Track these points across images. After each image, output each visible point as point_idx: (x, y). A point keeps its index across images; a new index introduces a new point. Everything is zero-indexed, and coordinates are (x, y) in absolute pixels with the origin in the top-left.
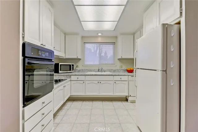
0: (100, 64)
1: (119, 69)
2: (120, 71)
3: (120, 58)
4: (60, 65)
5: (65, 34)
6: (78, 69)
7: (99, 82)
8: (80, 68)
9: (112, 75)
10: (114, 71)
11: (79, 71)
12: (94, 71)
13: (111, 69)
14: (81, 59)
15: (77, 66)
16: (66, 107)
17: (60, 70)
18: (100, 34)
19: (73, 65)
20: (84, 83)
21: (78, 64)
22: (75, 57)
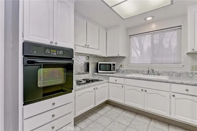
0: (151, 63)
1: (190, 71)
2: (191, 75)
3: (190, 51)
4: (100, 64)
5: (106, 29)
6: (122, 69)
7: (144, 89)
8: (125, 68)
9: (167, 82)
10: (179, 75)
11: (123, 72)
12: (142, 72)
13: (172, 72)
14: (125, 57)
15: (121, 66)
16: (101, 112)
17: (100, 70)
18: (149, 19)
19: (114, 65)
20: (124, 87)
21: (121, 63)
22: (116, 55)
